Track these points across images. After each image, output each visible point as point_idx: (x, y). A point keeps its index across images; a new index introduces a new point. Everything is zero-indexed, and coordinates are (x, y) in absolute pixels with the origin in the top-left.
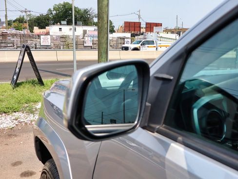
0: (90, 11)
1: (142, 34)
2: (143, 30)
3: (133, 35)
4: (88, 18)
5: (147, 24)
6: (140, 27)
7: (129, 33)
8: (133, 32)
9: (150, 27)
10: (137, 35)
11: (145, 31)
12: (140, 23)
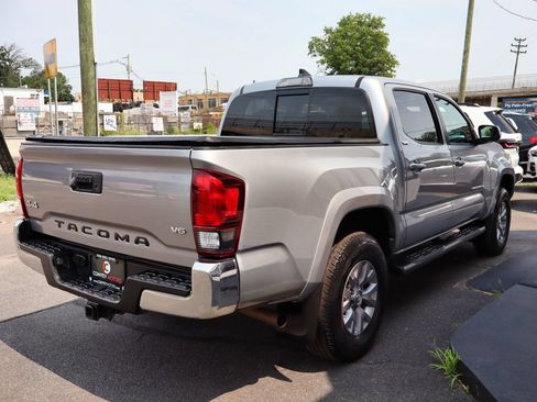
0: (11, 53)
1: (138, 105)
2: (138, 96)
3: (118, 108)
4: (7, 68)
5: (145, 83)
6: (131, 91)
7: (109, 101)
8: (116, 101)
9: (153, 90)
10: (126, 107)
11: (142, 99)
12: (130, 82)
